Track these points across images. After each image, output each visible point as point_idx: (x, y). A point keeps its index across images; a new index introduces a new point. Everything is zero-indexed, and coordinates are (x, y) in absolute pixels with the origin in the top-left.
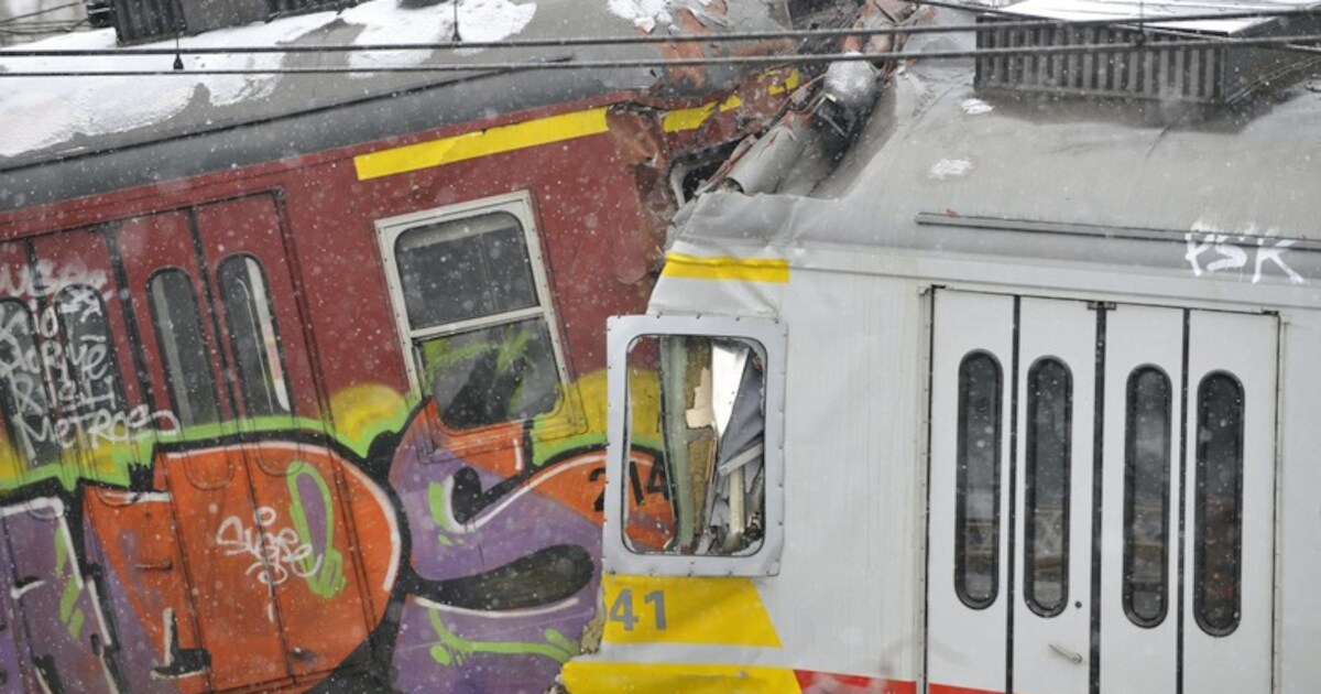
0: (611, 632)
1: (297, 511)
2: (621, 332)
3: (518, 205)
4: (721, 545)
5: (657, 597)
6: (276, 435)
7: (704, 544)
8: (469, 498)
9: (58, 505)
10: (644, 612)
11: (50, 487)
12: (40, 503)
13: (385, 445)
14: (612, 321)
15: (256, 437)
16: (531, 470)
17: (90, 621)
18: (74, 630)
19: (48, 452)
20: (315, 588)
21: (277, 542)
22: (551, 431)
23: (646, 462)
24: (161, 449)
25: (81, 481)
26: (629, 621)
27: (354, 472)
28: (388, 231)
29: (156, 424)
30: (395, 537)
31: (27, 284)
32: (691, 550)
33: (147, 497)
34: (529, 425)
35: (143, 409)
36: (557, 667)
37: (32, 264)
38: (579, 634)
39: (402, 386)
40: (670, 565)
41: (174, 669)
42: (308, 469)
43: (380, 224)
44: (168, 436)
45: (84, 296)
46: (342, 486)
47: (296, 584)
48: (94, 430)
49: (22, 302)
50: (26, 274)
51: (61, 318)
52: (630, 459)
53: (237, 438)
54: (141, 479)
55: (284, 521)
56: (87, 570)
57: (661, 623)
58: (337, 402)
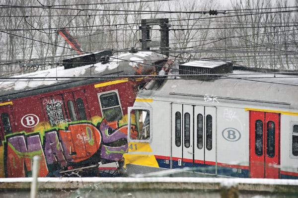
0: (130, 150)
1: (87, 133)
2: (130, 109)
3: (116, 91)
4: (144, 138)
5: (136, 145)
6: (85, 123)
7: (141, 138)
8: (111, 132)
9: (56, 132)
10: (134, 147)
11: (55, 130)
12: (53, 132)
13: (99, 124)
14: (128, 108)
15: (82, 123)
16: (119, 128)
17: (61, 148)
18: (58, 149)
19: (54, 125)
20: (90, 144)
21: (85, 137)
22: (121, 122)
23: (134, 127)
24: (69, 125)
25: (59, 129)
26: (132, 148)
27: (95, 128)
28: (99, 95)
29: (68, 121)
30: (101, 137)
31: (51, 102)
32: (140, 139)
33: (67, 131)
34: (118, 122)
35: (67, 119)
36: (122, 155)
37: (52, 99)
38: (126, 150)
39: (101, 116)
40: (137, 141)
41: (72, 155)
42: (89, 127)
43: (98, 94)
44: (70, 123)
45: (59, 104)
46: (93, 130)
47: (87, 143)
48: (60, 122)
49: (51, 105)
50: (51, 101)
51: (56, 107)
52: (131, 126)
53: (80, 123)
54: (67, 129)
55: (86, 135)
56: (60, 141)
57: (136, 149)
58: (92, 118)
